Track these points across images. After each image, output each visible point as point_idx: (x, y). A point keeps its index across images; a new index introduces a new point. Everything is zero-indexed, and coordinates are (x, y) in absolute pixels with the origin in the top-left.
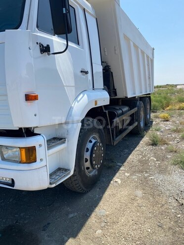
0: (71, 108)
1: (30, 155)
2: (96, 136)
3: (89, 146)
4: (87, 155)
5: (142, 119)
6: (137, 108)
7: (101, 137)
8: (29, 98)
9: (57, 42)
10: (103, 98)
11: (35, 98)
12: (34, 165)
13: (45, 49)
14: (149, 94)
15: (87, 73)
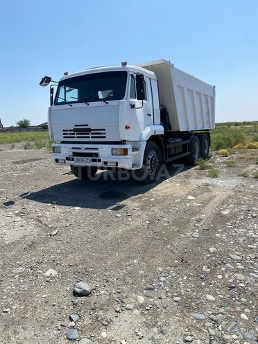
0: (142, 134)
1: (125, 152)
2: (155, 153)
3: (150, 157)
4: (149, 162)
5: (197, 151)
6: (189, 141)
7: (157, 154)
8: (127, 128)
9: (137, 102)
10: (160, 130)
11: (129, 128)
12: (127, 157)
13: (133, 106)
14: (208, 130)
15: (150, 115)
